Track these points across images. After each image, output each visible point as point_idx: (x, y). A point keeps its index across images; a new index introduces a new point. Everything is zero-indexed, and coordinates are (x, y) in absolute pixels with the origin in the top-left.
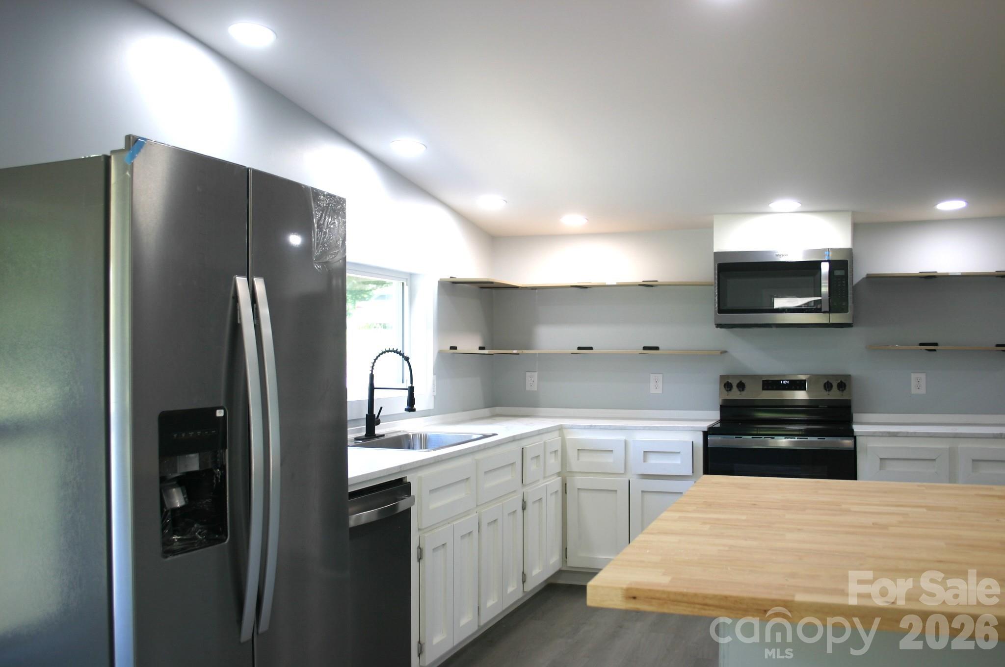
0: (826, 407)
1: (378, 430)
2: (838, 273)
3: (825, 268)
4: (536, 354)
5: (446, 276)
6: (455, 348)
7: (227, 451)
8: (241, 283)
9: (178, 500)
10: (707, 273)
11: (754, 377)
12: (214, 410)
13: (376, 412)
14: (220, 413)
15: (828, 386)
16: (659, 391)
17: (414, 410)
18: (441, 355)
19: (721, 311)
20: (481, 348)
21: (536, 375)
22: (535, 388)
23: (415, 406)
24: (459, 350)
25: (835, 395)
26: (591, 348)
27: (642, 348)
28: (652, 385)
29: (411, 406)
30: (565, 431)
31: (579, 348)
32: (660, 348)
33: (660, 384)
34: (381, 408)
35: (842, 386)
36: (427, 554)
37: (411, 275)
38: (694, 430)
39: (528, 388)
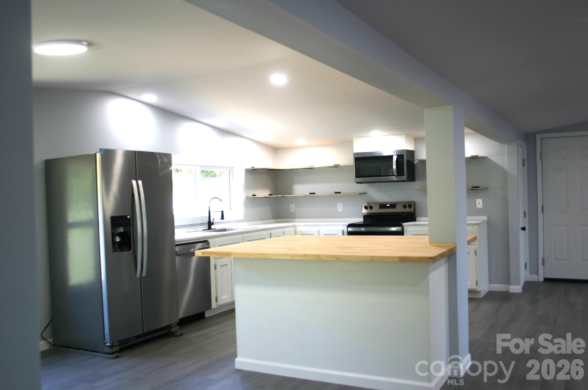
0: (405, 215)
1: (213, 227)
2: (401, 160)
3: (395, 158)
4: (293, 196)
5: (249, 167)
6: (255, 195)
7: (131, 227)
8: (134, 182)
9: (118, 239)
10: (351, 162)
11: (375, 203)
12: (127, 216)
13: (212, 220)
14: (129, 217)
15: (405, 207)
16: (341, 210)
17: (224, 219)
18: (247, 198)
19: (357, 177)
20: (269, 195)
21: (294, 205)
22: (294, 211)
23: (224, 218)
24: (257, 196)
25: (408, 210)
26: (314, 193)
27: (334, 193)
28: (339, 208)
29: (222, 218)
30: (296, 227)
31: (310, 194)
32: (341, 192)
33: (342, 207)
34: (214, 219)
35: (410, 206)
36: (218, 267)
37: (232, 168)
38: (344, 225)
39: (291, 211)
